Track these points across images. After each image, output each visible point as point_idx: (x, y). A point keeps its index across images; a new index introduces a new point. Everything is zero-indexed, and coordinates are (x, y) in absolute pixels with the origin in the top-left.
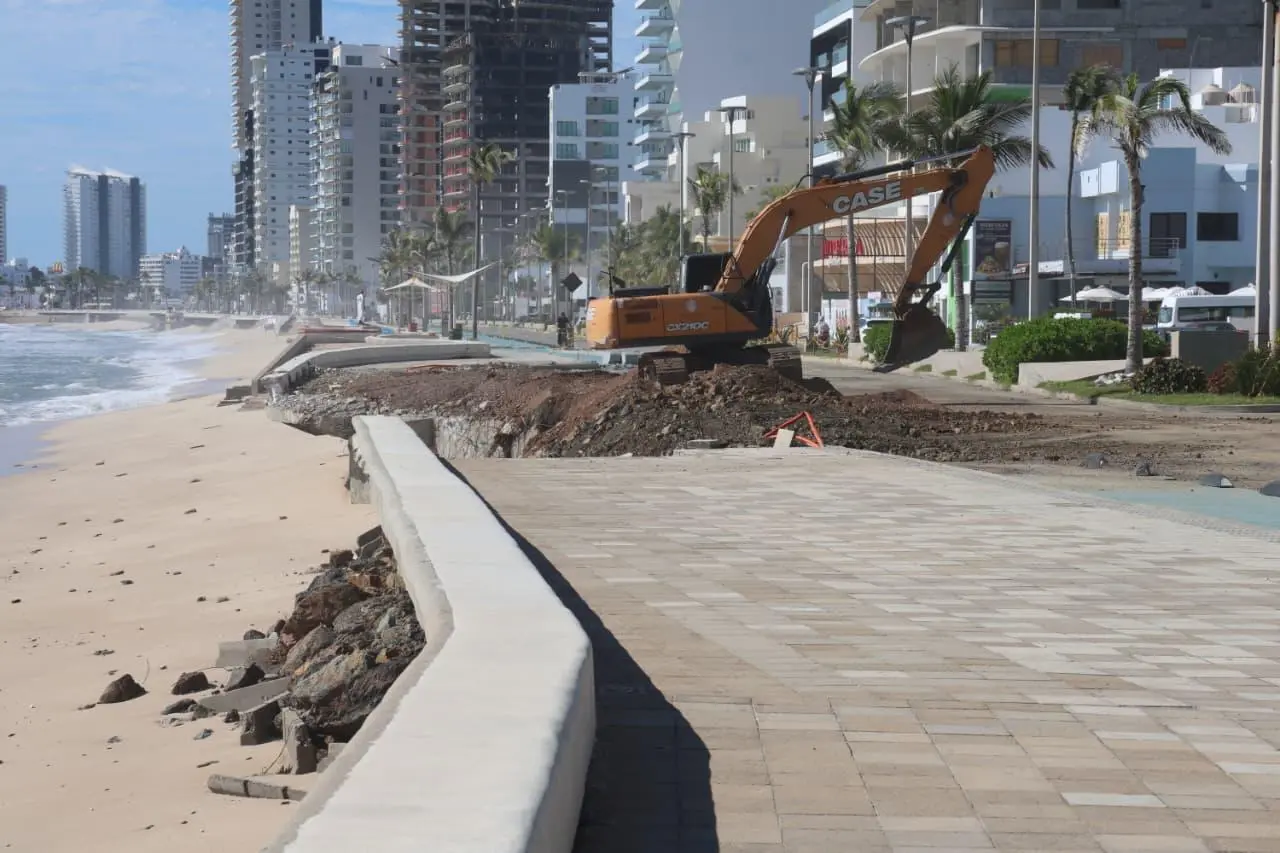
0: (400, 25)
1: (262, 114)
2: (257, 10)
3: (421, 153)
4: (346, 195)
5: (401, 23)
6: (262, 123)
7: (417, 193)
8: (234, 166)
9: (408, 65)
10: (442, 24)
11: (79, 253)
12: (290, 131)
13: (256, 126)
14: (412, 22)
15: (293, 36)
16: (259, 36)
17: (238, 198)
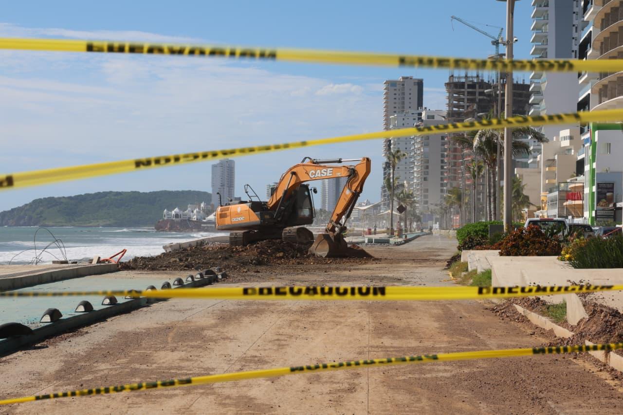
0: (447, 101)
1: (394, 141)
2: (395, 96)
3: (455, 157)
4: (426, 176)
5: (448, 100)
6: (394, 145)
7: (453, 175)
8: (383, 164)
9: (450, 118)
10: (466, 100)
11: (327, 203)
12: (406, 148)
13: (392, 146)
14: (453, 99)
15: (410, 107)
16: (395, 107)
17: (384, 178)
